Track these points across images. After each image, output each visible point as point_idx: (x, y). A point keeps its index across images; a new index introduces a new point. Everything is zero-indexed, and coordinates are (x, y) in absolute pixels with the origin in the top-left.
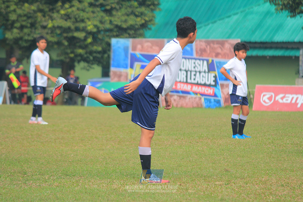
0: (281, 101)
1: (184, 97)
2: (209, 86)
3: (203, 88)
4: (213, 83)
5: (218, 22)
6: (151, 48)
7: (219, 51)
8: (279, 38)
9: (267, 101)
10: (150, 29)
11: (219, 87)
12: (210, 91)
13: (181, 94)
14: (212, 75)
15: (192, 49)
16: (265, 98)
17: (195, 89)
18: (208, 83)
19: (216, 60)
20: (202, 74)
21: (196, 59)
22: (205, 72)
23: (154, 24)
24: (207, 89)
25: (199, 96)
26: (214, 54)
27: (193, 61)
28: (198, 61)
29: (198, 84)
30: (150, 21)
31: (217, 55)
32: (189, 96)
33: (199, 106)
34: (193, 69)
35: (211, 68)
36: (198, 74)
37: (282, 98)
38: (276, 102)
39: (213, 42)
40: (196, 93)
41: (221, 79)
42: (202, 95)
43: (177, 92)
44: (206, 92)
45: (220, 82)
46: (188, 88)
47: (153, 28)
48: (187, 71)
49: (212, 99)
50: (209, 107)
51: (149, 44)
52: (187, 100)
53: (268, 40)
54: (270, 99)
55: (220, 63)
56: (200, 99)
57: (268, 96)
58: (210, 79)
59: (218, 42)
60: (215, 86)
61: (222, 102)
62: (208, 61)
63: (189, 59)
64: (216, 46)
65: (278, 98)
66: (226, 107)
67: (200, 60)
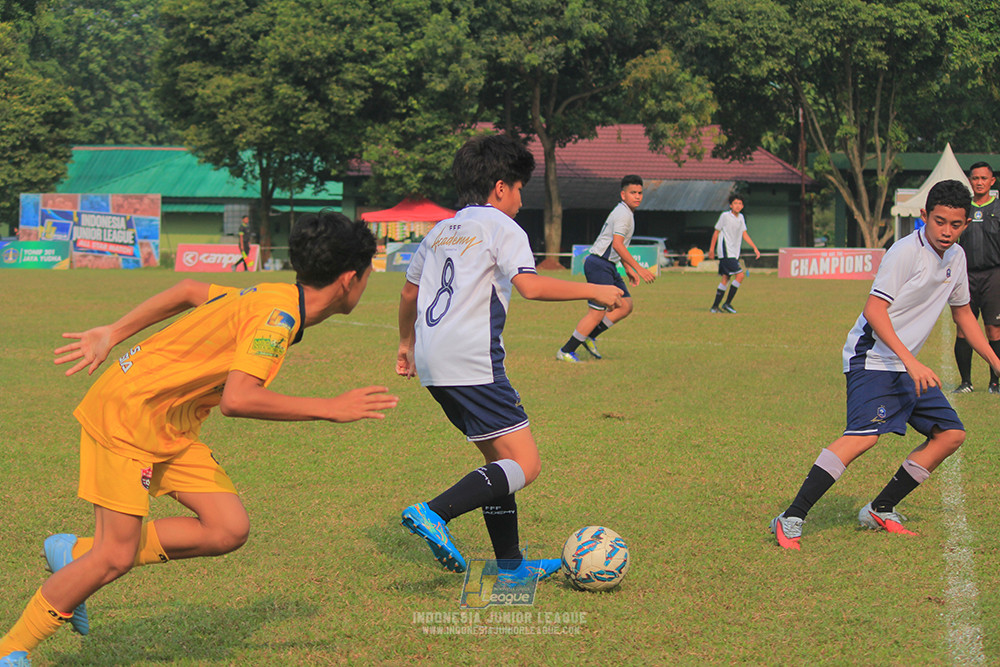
0: (205, 261)
1: (100, 257)
2: (127, 245)
3: (121, 247)
4: (132, 242)
5: (136, 175)
6: (63, 203)
7: (137, 206)
8: (201, 193)
9: (191, 261)
10: (62, 183)
11: (138, 246)
12: (128, 250)
13: (96, 254)
14: (130, 233)
15: (108, 205)
16: (189, 258)
17: (112, 248)
18: (126, 242)
19: (134, 216)
20: (120, 232)
21: (112, 215)
22: (122, 230)
23: (66, 178)
24: (125, 248)
25: (116, 255)
26: (132, 211)
27: (110, 217)
28: (114, 218)
29: (115, 243)
30: (63, 174)
31: (136, 211)
32: (105, 256)
33: (117, 267)
34: (109, 227)
35: (129, 225)
36: (115, 232)
37: (207, 258)
38: (200, 262)
39: (131, 197)
40: (113, 253)
41: (141, 237)
42: (120, 254)
43: (92, 251)
44: (125, 252)
45: (139, 241)
46: (103, 247)
47: (65, 181)
48: (103, 229)
49: (131, 259)
50: (127, 268)
51: (61, 199)
52: (103, 260)
53: (190, 195)
54: (193, 258)
55: (138, 219)
56: (117, 259)
57: (191, 256)
58: (128, 237)
59: (137, 197)
60: (133, 245)
61: (142, 262)
62: (125, 217)
63: (105, 215)
64: (134, 201)
65: (203, 257)
66: (146, 268)
67: (117, 216)
